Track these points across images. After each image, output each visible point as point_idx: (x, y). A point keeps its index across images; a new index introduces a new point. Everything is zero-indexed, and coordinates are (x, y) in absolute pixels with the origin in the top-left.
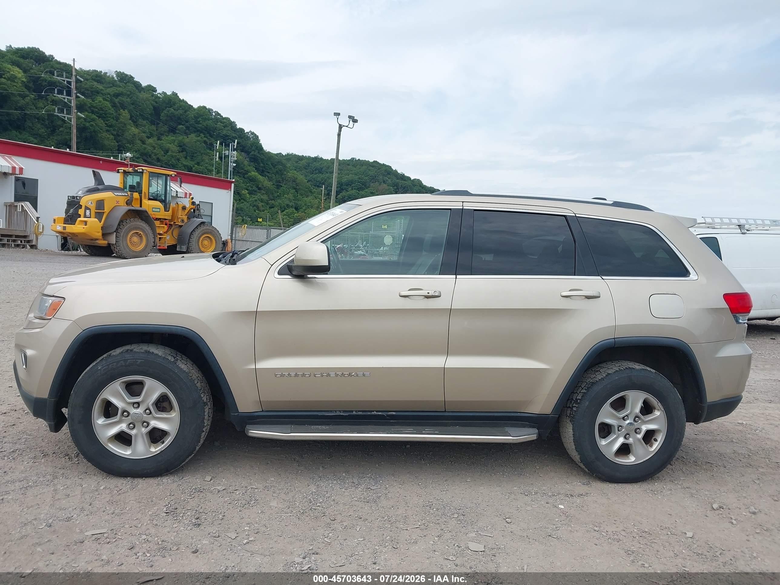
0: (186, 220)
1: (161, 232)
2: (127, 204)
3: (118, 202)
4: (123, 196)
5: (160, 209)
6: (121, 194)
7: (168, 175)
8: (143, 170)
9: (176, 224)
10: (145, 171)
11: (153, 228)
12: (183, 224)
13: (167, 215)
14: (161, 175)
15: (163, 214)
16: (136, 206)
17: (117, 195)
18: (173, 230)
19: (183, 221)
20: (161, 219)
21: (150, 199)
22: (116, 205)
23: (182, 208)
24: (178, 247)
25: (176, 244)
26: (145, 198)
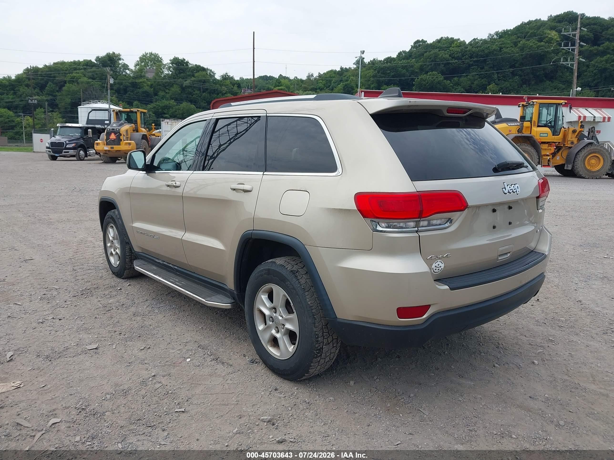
0: (575, 142)
1: (548, 154)
2: (518, 131)
3: (510, 131)
4: (516, 125)
5: (547, 134)
6: (514, 124)
7: (559, 104)
8: (533, 102)
9: (566, 146)
10: (535, 103)
11: (538, 151)
12: (572, 146)
13: (558, 139)
14: (552, 105)
15: (551, 138)
16: (526, 133)
17: (511, 125)
18: (562, 152)
19: (572, 143)
20: (550, 142)
21: (538, 126)
22: (509, 133)
23: (572, 131)
24: (566, 165)
25: (564, 164)
26: (534, 126)
